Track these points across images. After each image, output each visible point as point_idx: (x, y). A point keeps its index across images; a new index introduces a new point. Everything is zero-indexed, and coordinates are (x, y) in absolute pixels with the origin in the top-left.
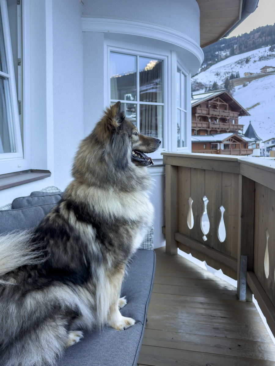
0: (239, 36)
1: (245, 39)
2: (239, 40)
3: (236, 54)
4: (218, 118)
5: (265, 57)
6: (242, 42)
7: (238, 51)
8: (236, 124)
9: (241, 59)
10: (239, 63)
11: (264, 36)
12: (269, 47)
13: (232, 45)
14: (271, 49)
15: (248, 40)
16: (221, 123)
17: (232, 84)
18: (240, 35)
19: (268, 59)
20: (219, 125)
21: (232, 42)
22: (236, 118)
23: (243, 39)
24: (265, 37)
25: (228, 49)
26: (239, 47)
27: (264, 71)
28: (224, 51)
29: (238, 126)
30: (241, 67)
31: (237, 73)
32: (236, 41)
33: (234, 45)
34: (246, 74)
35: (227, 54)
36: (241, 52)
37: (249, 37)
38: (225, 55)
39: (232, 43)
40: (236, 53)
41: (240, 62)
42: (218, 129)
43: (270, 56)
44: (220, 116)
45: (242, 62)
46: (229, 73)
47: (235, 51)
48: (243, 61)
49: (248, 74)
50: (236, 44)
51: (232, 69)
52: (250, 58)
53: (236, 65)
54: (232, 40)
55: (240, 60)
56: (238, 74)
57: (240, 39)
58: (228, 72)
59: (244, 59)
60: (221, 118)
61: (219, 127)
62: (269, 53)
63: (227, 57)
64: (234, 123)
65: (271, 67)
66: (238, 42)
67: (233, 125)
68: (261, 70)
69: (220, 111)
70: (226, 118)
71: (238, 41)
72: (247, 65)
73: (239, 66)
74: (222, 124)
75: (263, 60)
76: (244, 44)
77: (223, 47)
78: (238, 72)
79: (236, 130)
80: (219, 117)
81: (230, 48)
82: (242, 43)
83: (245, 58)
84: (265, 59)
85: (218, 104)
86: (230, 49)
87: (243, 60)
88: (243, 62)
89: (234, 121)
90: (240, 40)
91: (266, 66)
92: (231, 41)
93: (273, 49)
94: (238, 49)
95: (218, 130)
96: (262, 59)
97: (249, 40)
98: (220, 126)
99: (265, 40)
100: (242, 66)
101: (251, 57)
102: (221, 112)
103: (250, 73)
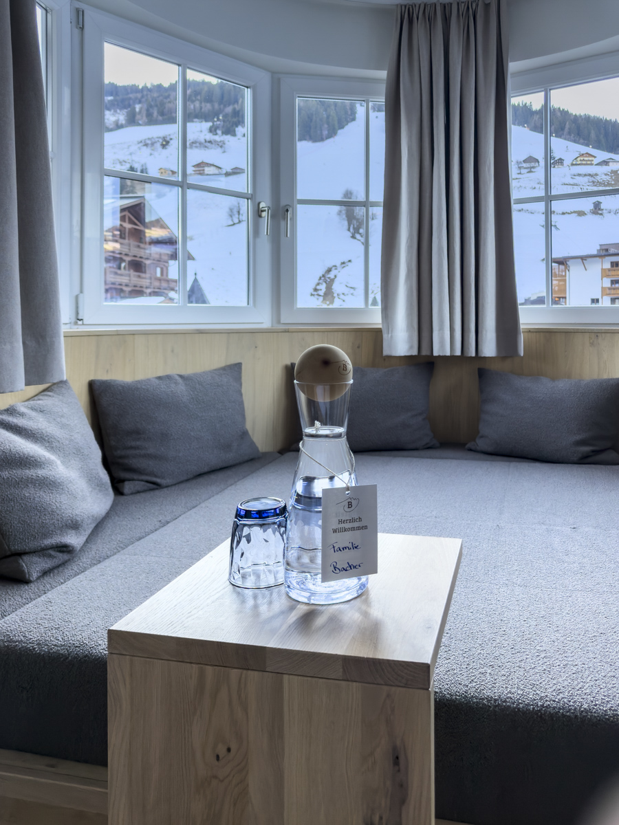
0: (145, 88)
1: (158, 97)
2: (147, 95)
3: (139, 125)
4: (124, 261)
5: (200, 143)
6: (152, 100)
7: (145, 119)
8: (165, 277)
9: (150, 137)
10: (146, 145)
11: (198, 100)
12: (210, 124)
13: (131, 102)
14: (213, 129)
15: (165, 100)
16: (132, 272)
17: (131, 189)
18: (149, 86)
19: (206, 147)
20: (128, 278)
21: (131, 96)
22: (166, 264)
23: (155, 95)
24: (201, 103)
25: (121, 109)
26: (148, 110)
27: (199, 170)
28: (112, 111)
29: (168, 281)
30: (151, 154)
31: (142, 166)
32: (139, 95)
33: (134, 103)
34: (163, 171)
35: (118, 120)
36: (151, 121)
37: (166, 94)
38: (114, 122)
39: (130, 98)
40: (140, 122)
41: (149, 142)
42: (127, 285)
43: (210, 142)
44: (131, 256)
45: (153, 144)
46: (124, 163)
47: (138, 117)
48: (156, 142)
49: (167, 172)
50: (140, 102)
51: (131, 154)
52: (171, 139)
53: (140, 148)
54: (129, 91)
55: (149, 139)
56: (144, 168)
57: (149, 93)
58: (121, 160)
59: (158, 138)
60: (132, 261)
61: (128, 281)
62: (209, 136)
63: (118, 126)
64: (159, 275)
65: (213, 165)
66: (143, 100)
67: (160, 280)
68: (194, 169)
69: (129, 245)
70: (142, 262)
71: (143, 97)
72: (165, 152)
73: (146, 151)
74: (134, 275)
75: (196, 147)
76: (157, 106)
77: (109, 101)
78: (145, 164)
79: (165, 291)
80: (128, 259)
81: (125, 107)
82: (153, 103)
83: (160, 138)
84: (200, 147)
85: (125, 228)
86: (126, 110)
87: (157, 140)
88: (155, 145)
89: (159, 270)
90: (149, 96)
91: (203, 162)
92: (128, 94)
93: (216, 130)
94: (144, 115)
95: (125, 288)
96: (194, 145)
97: (169, 100)
98: (130, 280)
99: (201, 108)
100: (152, 152)
101: (171, 137)
102: (132, 248)
103: (172, 171)
